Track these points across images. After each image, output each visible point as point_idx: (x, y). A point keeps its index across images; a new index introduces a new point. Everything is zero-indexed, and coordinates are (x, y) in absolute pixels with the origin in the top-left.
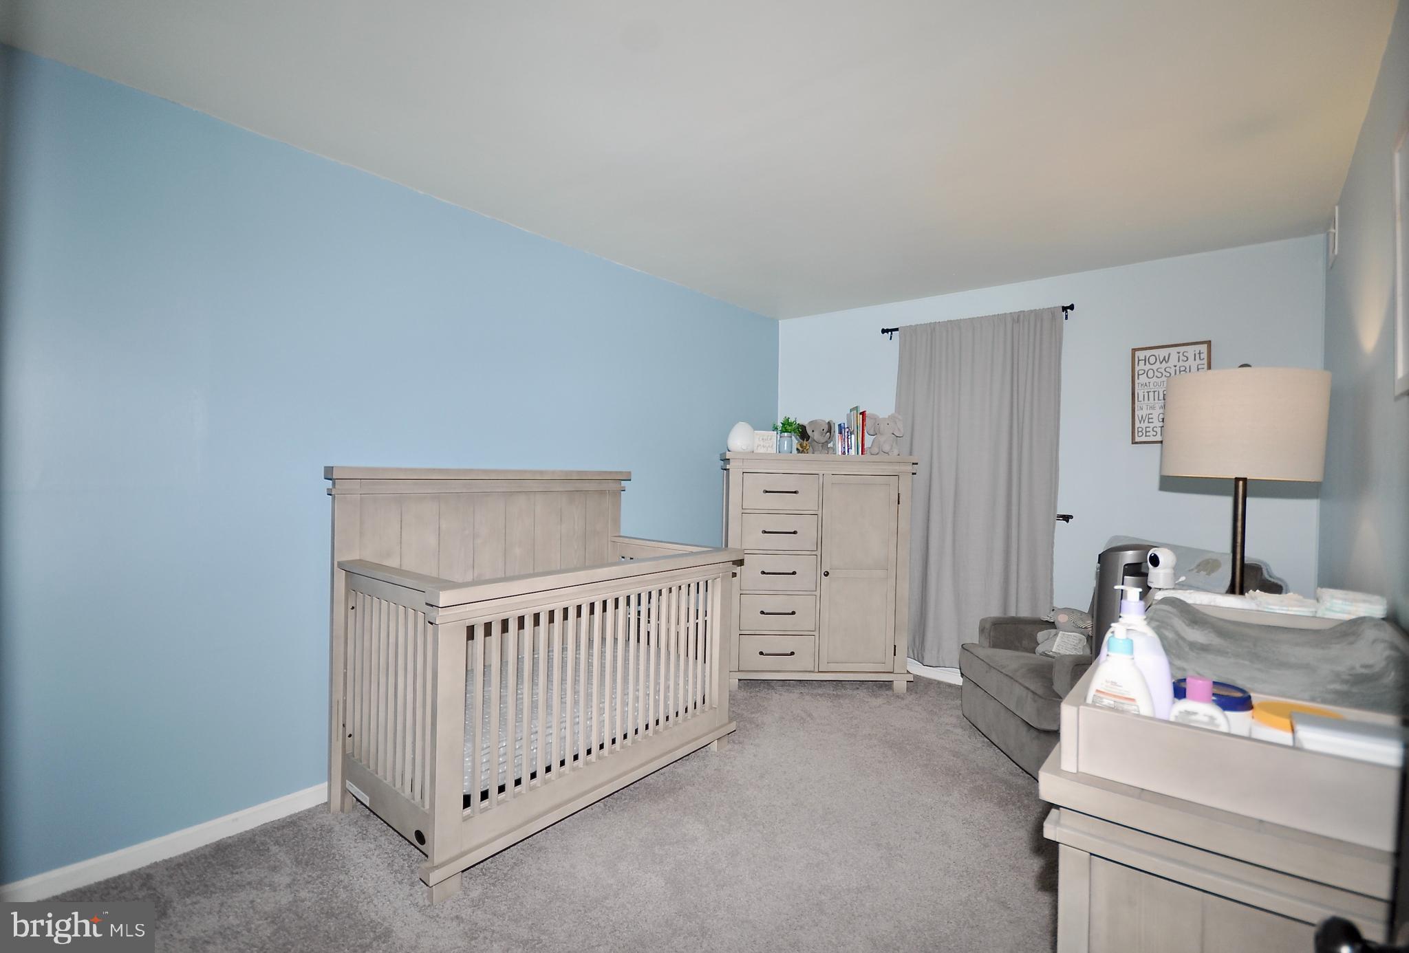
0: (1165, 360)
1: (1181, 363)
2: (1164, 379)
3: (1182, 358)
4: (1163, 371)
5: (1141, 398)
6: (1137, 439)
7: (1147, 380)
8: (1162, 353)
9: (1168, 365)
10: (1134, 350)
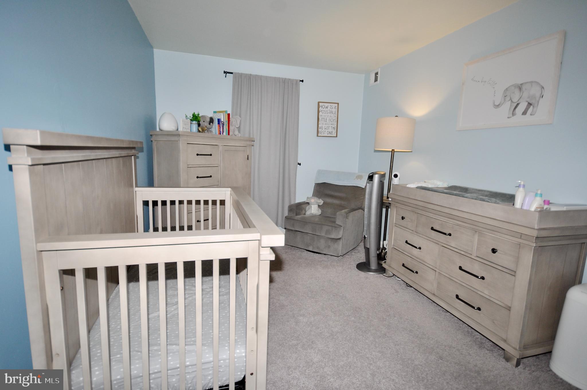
0: (327, 108)
1: (331, 110)
2: (326, 114)
3: (331, 107)
4: (326, 111)
5: (320, 120)
6: (319, 135)
7: (322, 114)
8: (326, 105)
9: (327, 109)
10: (319, 103)
